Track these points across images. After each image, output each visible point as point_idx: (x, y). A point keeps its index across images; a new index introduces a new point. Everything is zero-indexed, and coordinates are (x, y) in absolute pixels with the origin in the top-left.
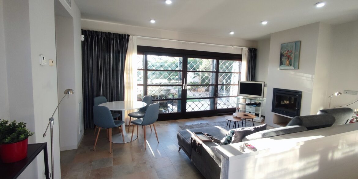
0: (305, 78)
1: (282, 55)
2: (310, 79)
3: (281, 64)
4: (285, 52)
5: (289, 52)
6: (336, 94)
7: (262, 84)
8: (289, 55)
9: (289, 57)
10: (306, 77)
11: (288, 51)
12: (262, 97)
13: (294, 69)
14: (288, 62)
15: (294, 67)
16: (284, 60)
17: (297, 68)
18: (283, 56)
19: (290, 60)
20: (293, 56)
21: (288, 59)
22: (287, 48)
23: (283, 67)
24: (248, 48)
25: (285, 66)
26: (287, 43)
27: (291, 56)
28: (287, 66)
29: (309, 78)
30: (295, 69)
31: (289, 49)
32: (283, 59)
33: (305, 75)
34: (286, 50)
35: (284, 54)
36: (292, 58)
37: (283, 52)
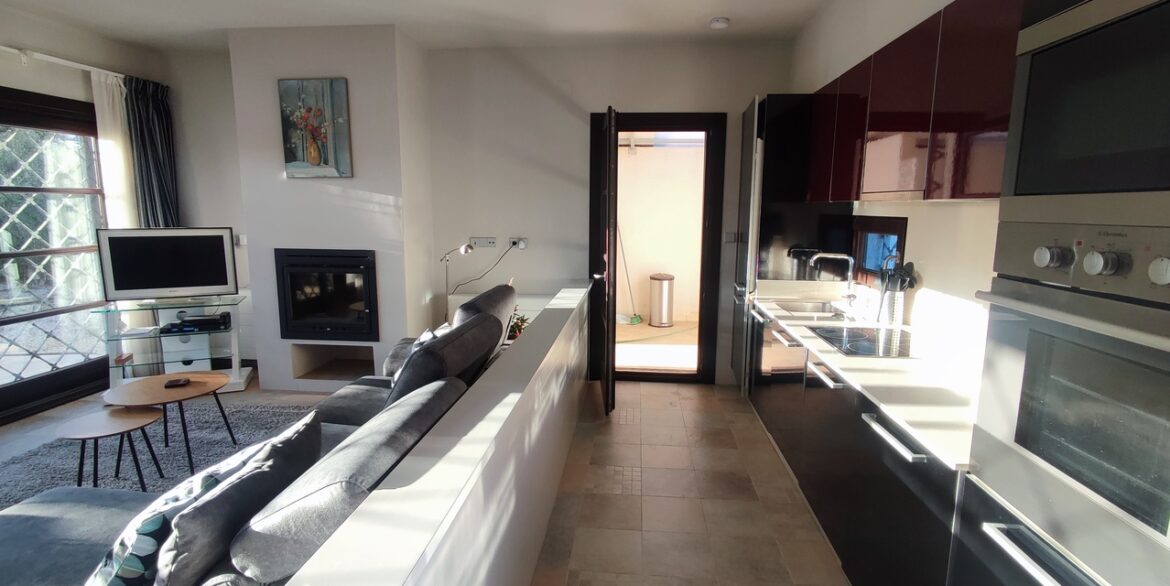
0: (377, 208)
1: (287, 125)
2: (392, 210)
3: (290, 156)
4: (297, 113)
5: (312, 113)
6: (462, 250)
7: (220, 238)
8: (315, 125)
9: (315, 134)
10: (380, 204)
11: (309, 110)
12: (233, 290)
13: (336, 174)
14: (313, 152)
15: (338, 171)
16: (299, 143)
17: (348, 172)
18: (294, 126)
19: (319, 143)
20: (327, 129)
21: (314, 139)
22: (303, 96)
23: (300, 169)
24: (122, 76)
25: (305, 164)
26: (302, 80)
27: (323, 130)
28: (313, 165)
29: (388, 205)
30: (342, 175)
31: (311, 102)
32: (296, 138)
33: (378, 197)
34: (300, 104)
35: (294, 118)
36: (326, 138)
37: (292, 113)
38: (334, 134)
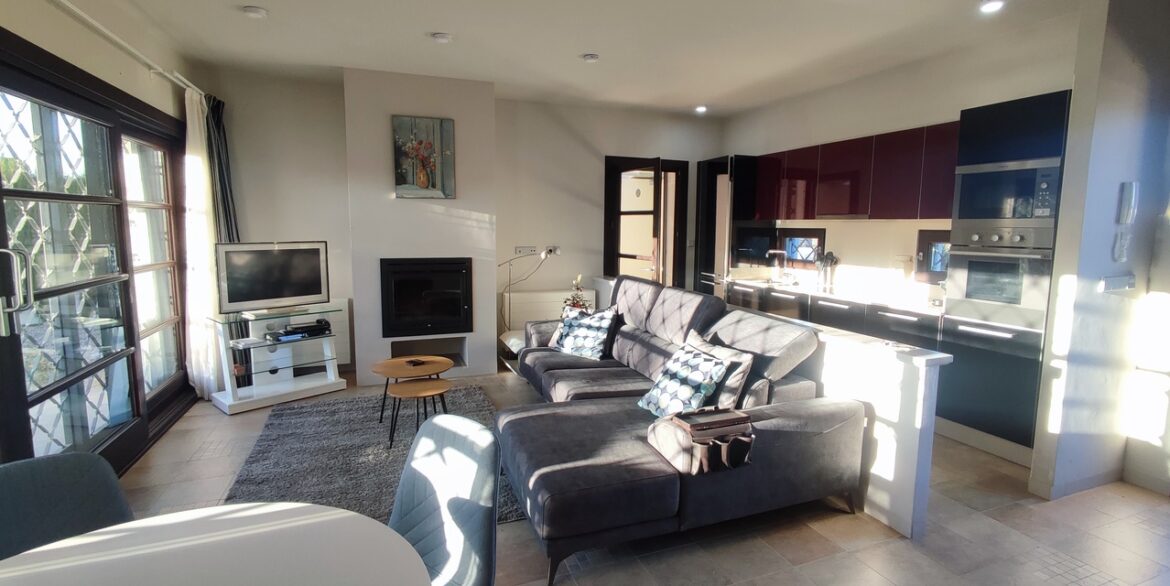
0: (475, 224)
1: (399, 153)
2: (488, 226)
3: (400, 179)
4: (409, 144)
5: (423, 145)
7: (318, 250)
8: (426, 155)
9: (425, 163)
10: (477, 220)
11: (421, 143)
12: (326, 299)
13: (442, 196)
14: (422, 177)
15: (444, 193)
16: (410, 169)
17: (449, 194)
18: (406, 154)
19: (429, 170)
20: (436, 158)
21: (424, 166)
22: (414, 131)
23: (404, 189)
24: (203, 93)
25: (414, 187)
26: (415, 117)
27: (432, 160)
28: (422, 188)
29: (484, 222)
30: (447, 196)
31: (423, 137)
32: (407, 164)
33: (475, 215)
34: (412, 137)
35: (406, 148)
36: (435, 166)
37: (404, 144)
38: (442, 163)
